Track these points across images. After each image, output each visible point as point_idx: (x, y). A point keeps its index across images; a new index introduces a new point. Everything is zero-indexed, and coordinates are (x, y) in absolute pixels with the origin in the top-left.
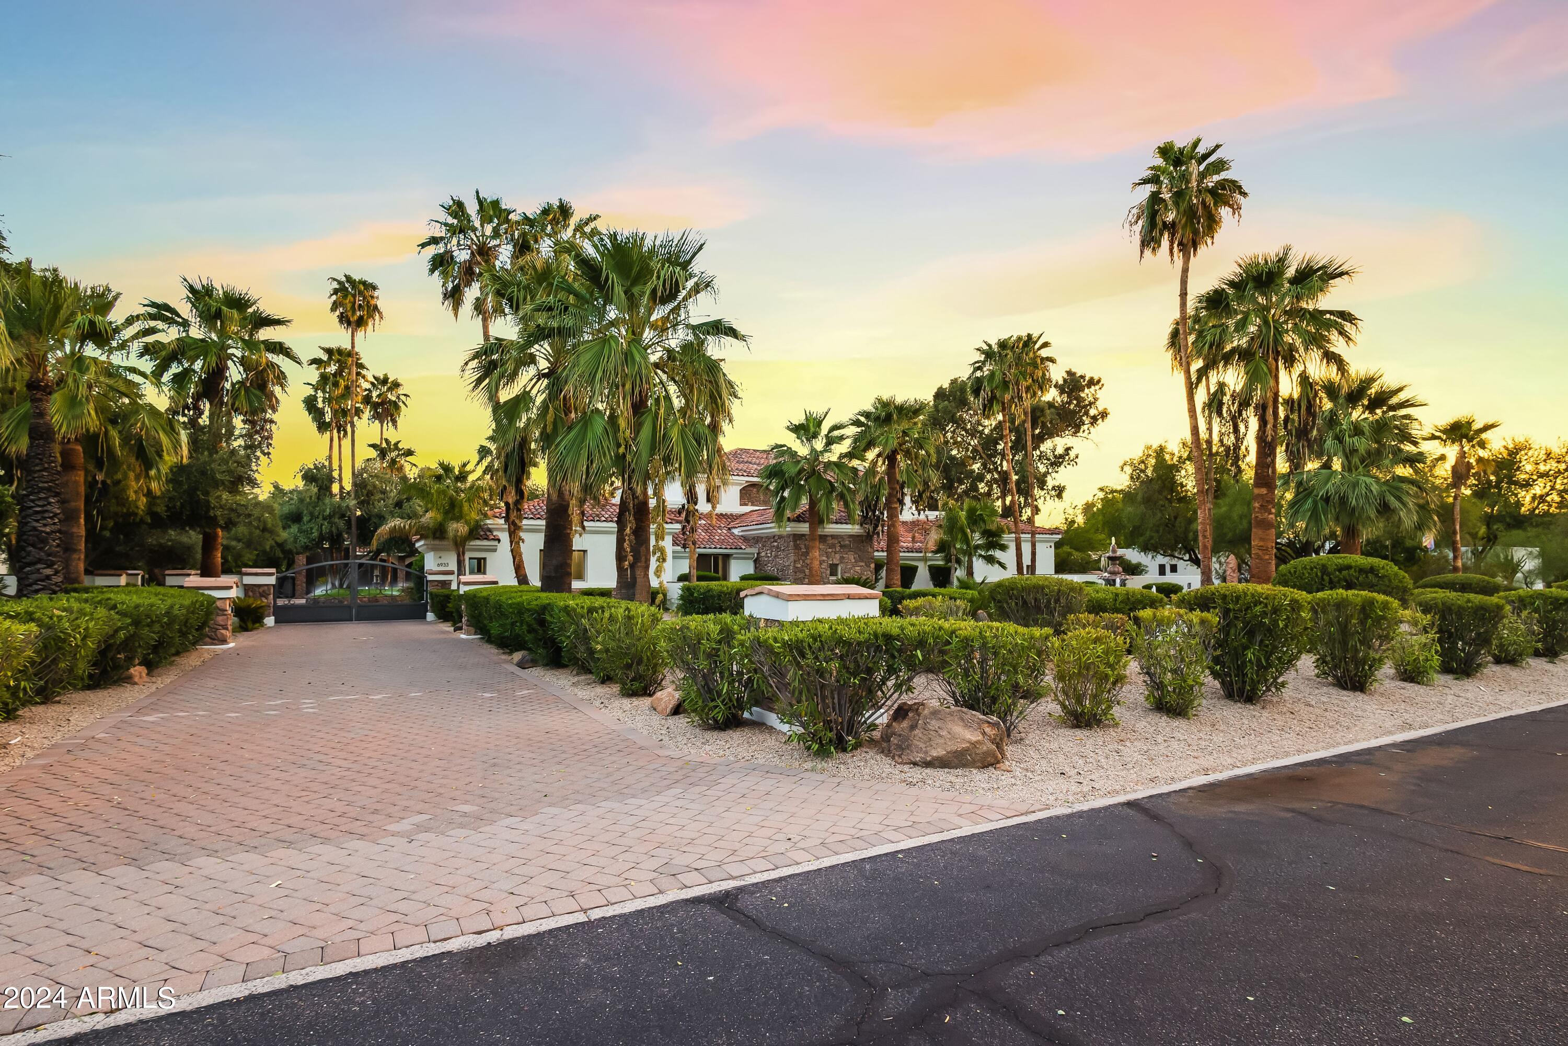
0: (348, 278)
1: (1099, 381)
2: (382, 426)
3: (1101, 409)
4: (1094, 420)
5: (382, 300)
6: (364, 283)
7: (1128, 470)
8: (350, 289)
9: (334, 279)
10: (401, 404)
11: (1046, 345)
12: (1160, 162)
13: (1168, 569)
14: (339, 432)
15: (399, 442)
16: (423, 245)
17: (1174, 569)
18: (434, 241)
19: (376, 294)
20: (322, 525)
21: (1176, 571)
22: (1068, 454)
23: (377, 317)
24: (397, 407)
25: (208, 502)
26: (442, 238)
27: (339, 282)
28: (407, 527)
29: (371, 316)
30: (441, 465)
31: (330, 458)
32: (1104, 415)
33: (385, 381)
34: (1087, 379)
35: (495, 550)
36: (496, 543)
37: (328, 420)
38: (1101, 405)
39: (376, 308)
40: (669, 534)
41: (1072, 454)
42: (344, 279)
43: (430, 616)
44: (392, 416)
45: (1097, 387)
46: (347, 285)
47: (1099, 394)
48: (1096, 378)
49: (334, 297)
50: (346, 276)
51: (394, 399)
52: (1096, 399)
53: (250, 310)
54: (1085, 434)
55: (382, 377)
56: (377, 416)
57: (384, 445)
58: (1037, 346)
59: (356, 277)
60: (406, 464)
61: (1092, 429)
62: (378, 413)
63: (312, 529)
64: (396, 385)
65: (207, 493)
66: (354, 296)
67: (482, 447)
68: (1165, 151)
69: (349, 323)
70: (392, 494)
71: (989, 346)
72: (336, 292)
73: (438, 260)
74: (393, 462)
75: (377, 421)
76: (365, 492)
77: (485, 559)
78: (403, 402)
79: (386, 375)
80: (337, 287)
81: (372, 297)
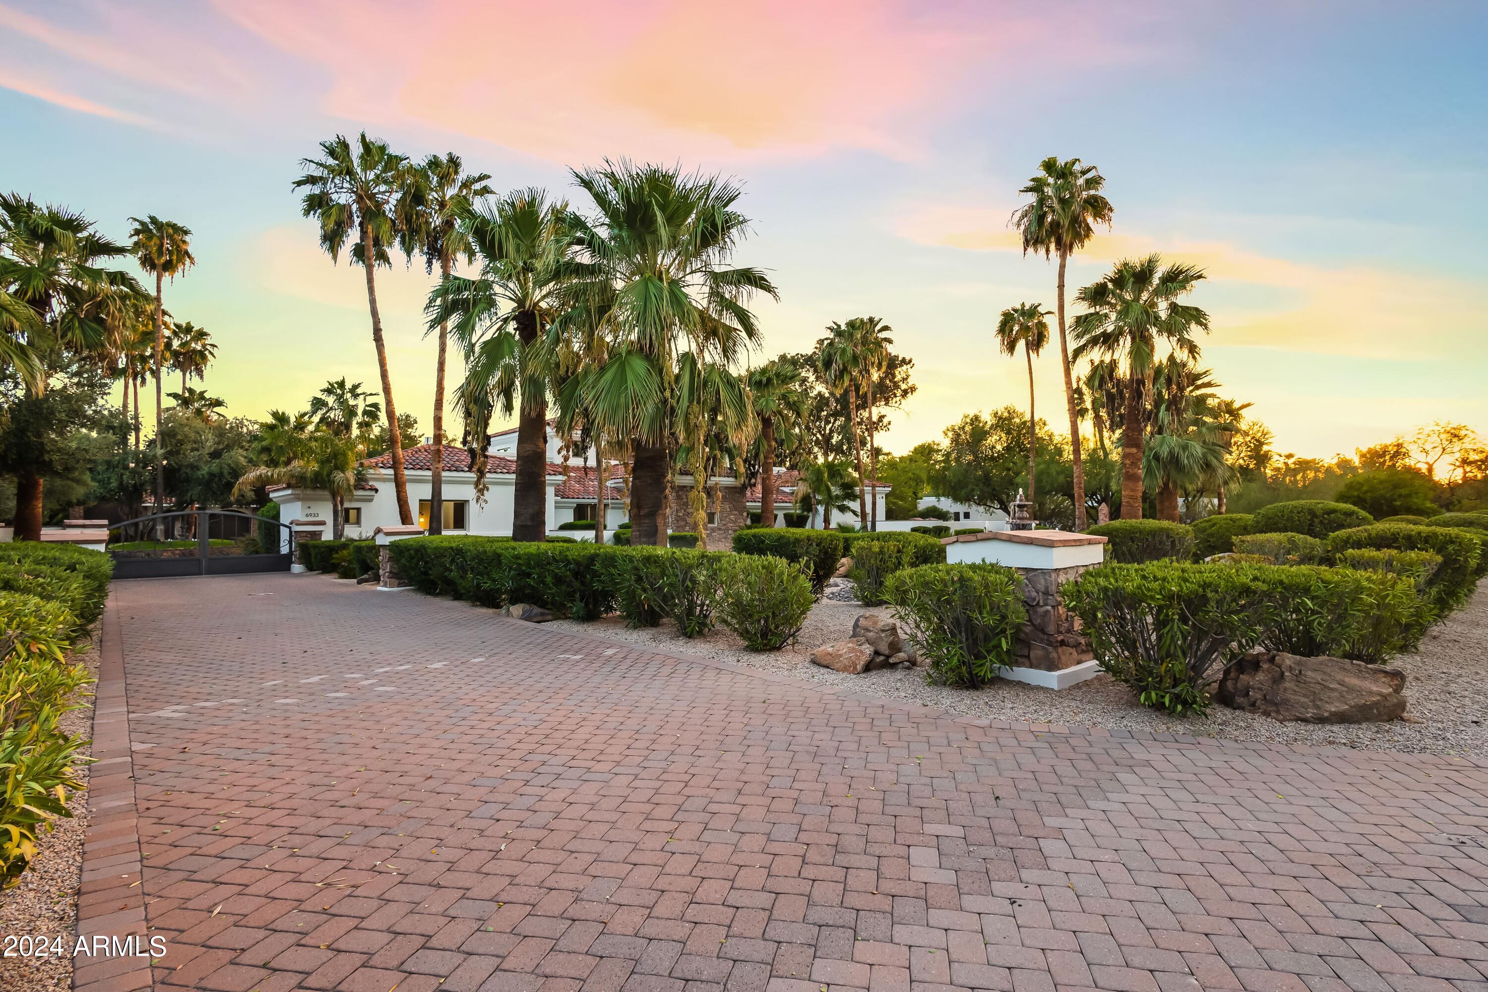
0: (153, 220)
1: (910, 361)
2: (184, 375)
3: (910, 385)
4: (905, 393)
5: (193, 245)
6: (174, 227)
7: (950, 434)
8: (155, 231)
9: (135, 220)
10: (207, 352)
11: (886, 328)
12: (1042, 174)
13: (962, 516)
14: (135, 379)
15: (205, 392)
16: (299, 183)
17: (967, 516)
18: (311, 180)
19: (187, 238)
20: (122, 475)
21: (969, 517)
22: (882, 421)
23: (188, 261)
24: (204, 357)
25: (42, 444)
26: (321, 178)
27: (142, 223)
28: (275, 476)
29: (180, 260)
30: (275, 415)
31: (125, 406)
32: (913, 389)
33: (189, 329)
34: (900, 359)
35: (371, 500)
36: (373, 493)
37: (121, 366)
38: (911, 381)
39: (187, 253)
40: (551, 485)
41: (885, 421)
42: (148, 220)
43: (297, 568)
44: (197, 365)
45: (909, 366)
46: (151, 227)
47: (910, 371)
48: (908, 359)
49: (135, 238)
50: (150, 217)
51: (199, 348)
52: (908, 376)
53: (85, 234)
54: (897, 405)
55: (184, 325)
56: (177, 365)
57: (187, 395)
58: (877, 328)
59: (163, 219)
60: (212, 414)
61: (903, 401)
62: (179, 362)
63: (109, 478)
64: (201, 334)
65: (39, 435)
66: (161, 238)
67: (315, 398)
68: (1049, 166)
69: (153, 267)
70: (208, 444)
71: (839, 326)
72: (137, 232)
73: (317, 201)
74: (199, 412)
75: (178, 371)
76: (174, 441)
77: (358, 510)
78: (210, 352)
79: (188, 323)
80: (139, 227)
81: (184, 242)
